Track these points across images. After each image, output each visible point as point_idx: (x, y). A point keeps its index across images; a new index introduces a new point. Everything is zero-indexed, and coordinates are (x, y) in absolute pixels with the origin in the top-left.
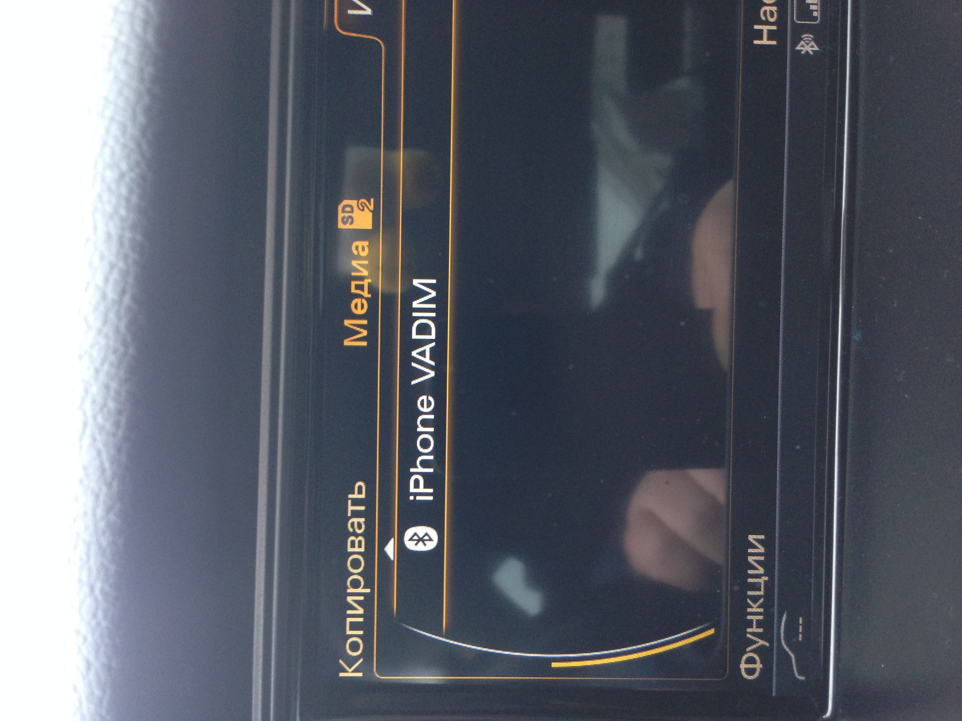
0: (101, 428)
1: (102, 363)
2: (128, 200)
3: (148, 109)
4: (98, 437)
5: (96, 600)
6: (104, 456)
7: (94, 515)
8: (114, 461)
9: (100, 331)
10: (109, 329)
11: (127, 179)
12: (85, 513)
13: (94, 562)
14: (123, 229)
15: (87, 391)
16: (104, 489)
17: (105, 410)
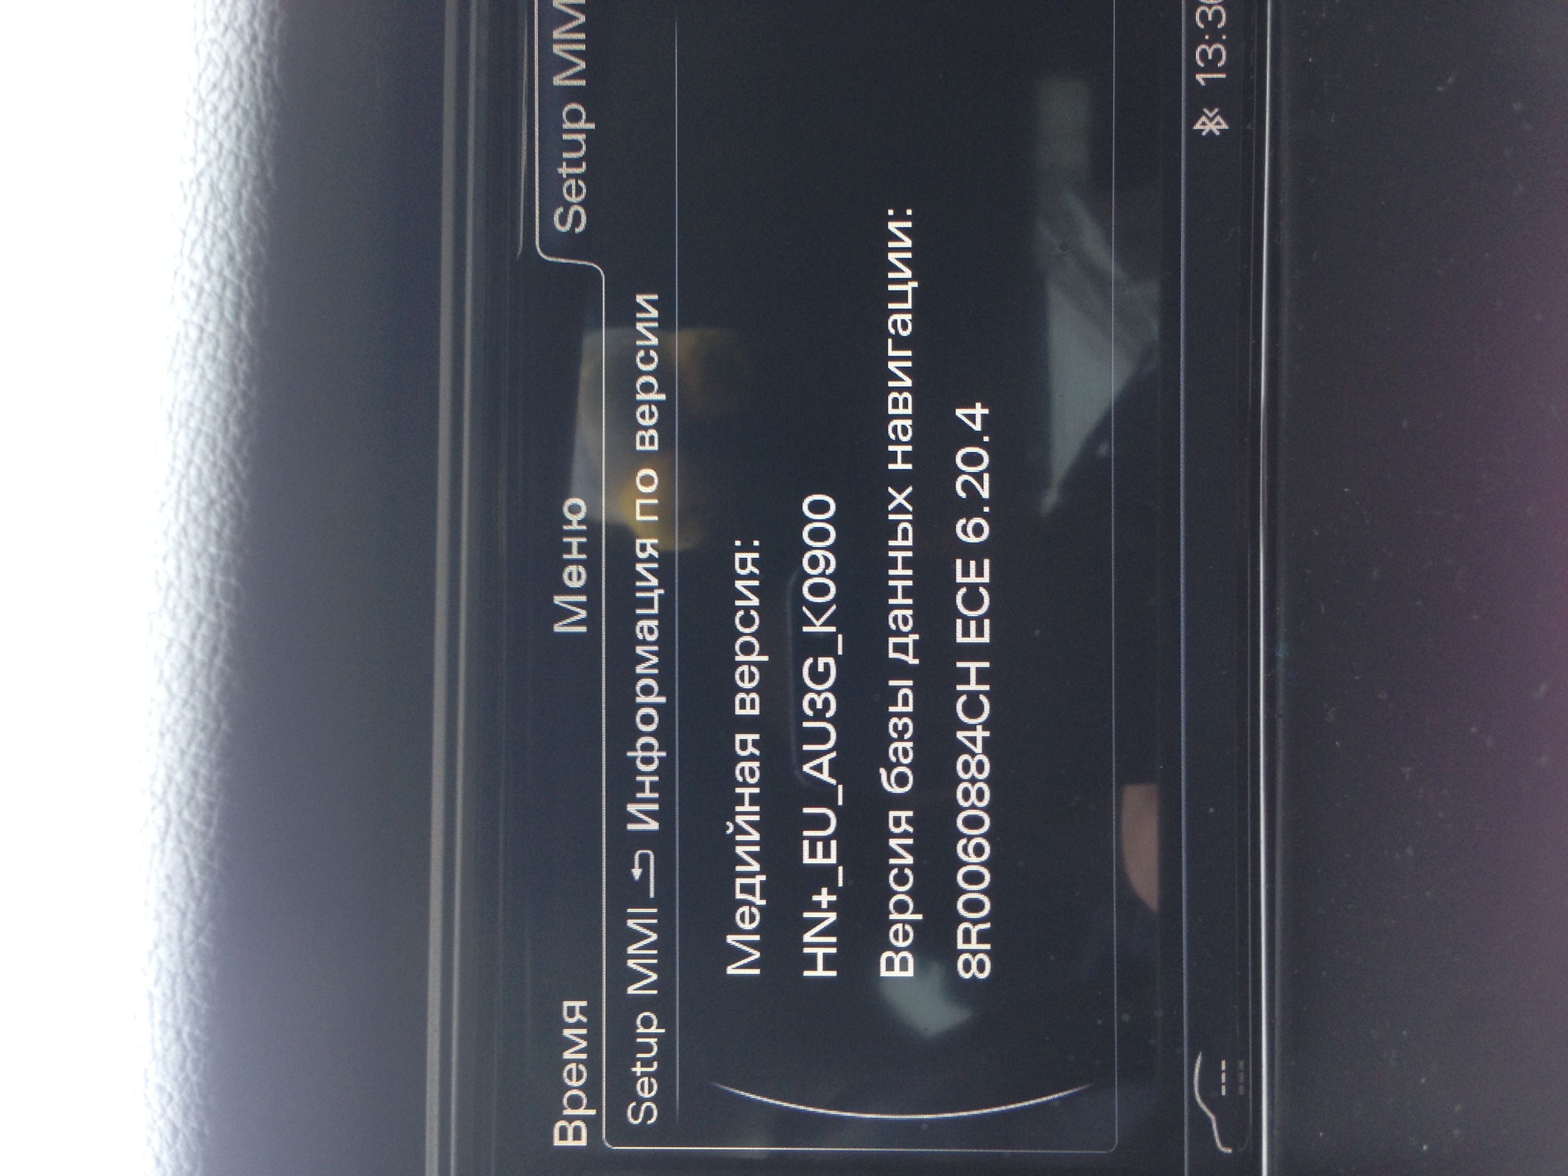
0: (189, 826)
1: (189, 744)
2: (219, 535)
3: (243, 418)
4: (184, 837)
5: (184, 1047)
6: (192, 862)
7: (181, 937)
8: (204, 868)
9: (185, 702)
10: (197, 700)
11: (218, 507)
12: (169, 936)
13: (181, 997)
14: (213, 571)
15: (170, 779)
16: (193, 906)
17: (193, 804)
